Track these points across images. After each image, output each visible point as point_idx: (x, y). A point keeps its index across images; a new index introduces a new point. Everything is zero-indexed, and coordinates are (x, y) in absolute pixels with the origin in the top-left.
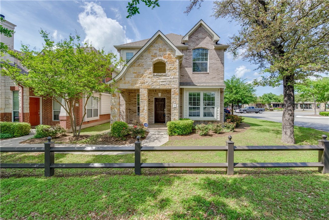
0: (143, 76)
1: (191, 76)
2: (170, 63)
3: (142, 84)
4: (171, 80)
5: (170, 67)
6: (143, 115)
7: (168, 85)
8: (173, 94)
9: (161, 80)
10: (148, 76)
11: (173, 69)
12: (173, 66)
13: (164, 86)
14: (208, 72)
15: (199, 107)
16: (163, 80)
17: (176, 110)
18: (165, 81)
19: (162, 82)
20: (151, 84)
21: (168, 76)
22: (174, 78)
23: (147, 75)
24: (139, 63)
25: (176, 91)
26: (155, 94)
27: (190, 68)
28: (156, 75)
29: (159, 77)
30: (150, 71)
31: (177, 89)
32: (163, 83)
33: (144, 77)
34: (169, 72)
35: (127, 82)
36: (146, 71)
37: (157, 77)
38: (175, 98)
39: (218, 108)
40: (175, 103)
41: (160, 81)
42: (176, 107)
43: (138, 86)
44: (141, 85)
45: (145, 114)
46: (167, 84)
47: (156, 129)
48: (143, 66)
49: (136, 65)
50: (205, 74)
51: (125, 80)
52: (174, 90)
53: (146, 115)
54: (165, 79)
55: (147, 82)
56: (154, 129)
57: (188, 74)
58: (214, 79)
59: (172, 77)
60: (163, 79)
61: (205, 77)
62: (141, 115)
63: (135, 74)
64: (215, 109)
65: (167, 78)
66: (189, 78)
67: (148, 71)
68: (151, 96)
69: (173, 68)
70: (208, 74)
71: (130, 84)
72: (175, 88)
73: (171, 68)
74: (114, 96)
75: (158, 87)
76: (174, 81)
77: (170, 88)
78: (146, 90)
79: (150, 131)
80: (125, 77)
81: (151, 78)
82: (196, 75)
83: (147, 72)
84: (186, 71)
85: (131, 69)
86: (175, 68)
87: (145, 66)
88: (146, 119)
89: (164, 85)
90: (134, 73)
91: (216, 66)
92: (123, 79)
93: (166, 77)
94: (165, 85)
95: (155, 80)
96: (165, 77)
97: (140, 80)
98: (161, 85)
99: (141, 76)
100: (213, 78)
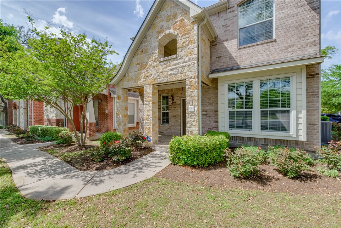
0: (147, 66)
1: (234, 55)
2: (183, 36)
3: (146, 78)
4: (184, 64)
5: (182, 42)
6: (148, 124)
7: (181, 73)
8: (188, 88)
9: (170, 68)
10: (153, 65)
11: (188, 45)
12: (188, 39)
13: (174, 76)
14: (274, 37)
15: (251, 111)
16: (173, 67)
17: (193, 117)
18: (176, 68)
19: (171, 70)
20: (157, 77)
21: (180, 59)
22: (189, 59)
23: (151, 64)
24: (142, 50)
25: (194, 82)
26: (182, 94)
27: (233, 40)
28: (163, 61)
29: (167, 63)
30: (156, 56)
31: (194, 78)
32: (173, 72)
33: (148, 68)
34: (182, 51)
35: (130, 78)
36: (150, 58)
37: (164, 64)
38: (191, 94)
39: (298, 113)
40: (191, 103)
41: (168, 69)
42: (194, 112)
43: (141, 82)
44: (145, 81)
45: (150, 123)
46: (179, 71)
47: (165, 147)
48: (147, 51)
49: (139, 52)
50: (266, 45)
51: (128, 76)
52: (190, 80)
53: (151, 125)
54: (175, 65)
55: (152, 75)
56: (162, 147)
57: (229, 52)
58: (290, 49)
59: (187, 59)
60: (173, 65)
61: (266, 50)
62: (145, 123)
63: (139, 65)
64: (293, 114)
65: (178, 62)
66: (232, 58)
67: (153, 57)
68: (178, 97)
69: (187, 43)
70: (275, 41)
71: (133, 81)
72: (191, 77)
73: (185, 44)
74: (119, 98)
75: (165, 80)
76: (189, 65)
77: (183, 78)
78: (151, 86)
79: (157, 148)
80: (128, 72)
81: (157, 67)
82: (245, 51)
83: (152, 59)
84: (226, 48)
85: (134, 60)
86: (191, 42)
87: (149, 52)
88: (152, 130)
89: (174, 74)
90: (137, 65)
91: (294, 20)
92: (126, 75)
93: (177, 60)
94: (176, 74)
95: (162, 69)
96: (175, 62)
97: (144, 73)
98: (171, 75)
99: (144, 67)
100: (287, 48)
